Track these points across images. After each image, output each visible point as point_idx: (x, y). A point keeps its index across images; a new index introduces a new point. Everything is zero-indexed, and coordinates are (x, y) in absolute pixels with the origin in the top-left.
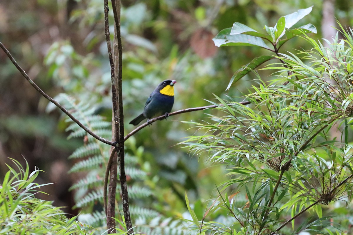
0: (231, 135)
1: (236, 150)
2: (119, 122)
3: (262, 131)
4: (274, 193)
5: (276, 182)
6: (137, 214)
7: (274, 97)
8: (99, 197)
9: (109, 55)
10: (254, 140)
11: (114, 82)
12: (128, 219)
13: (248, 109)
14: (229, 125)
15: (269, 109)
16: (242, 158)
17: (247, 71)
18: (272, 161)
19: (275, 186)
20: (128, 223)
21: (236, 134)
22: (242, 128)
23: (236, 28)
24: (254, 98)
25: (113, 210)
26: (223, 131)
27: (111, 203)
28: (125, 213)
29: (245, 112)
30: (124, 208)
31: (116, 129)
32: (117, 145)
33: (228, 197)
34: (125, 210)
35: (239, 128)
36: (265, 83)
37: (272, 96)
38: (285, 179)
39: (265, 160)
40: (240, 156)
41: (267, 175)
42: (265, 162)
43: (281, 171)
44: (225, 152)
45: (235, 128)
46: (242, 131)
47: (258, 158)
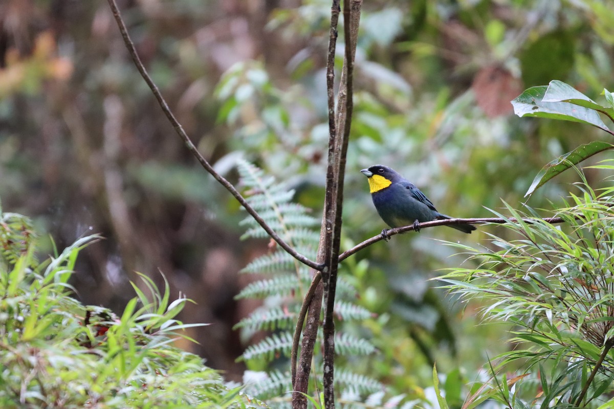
0: (524, 273)
1: (531, 301)
2: (333, 231)
3: (578, 275)
4: (588, 383)
5: (594, 364)
6: (347, 382)
7: (607, 218)
8: (284, 346)
9: (330, 112)
10: (563, 288)
11: (332, 161)
12: (330, 399)
13: (559, 233)
14: (522, 257)
15: (597, 237)
16: (540, 316)
17: (566, 165)
18: (591, 327)
19: (591, 371)
20: (329, 406)
21: (533, 273)
22: (544, 265)
23: (553, 89)
24: (572, 215)
25: (306, 378)
26: (511, 266)
27: (304, 366)
28: (326, 389)
29: (553, 238)
30: (324, 380)
31: (326, 241)
32: (326, 269)
33: (507, 381)
34: (326, 383)
35: (540, 264)
36: (595, 192)
37: (604, 216)
38: (611, 360)
39: (579, 325)
40: (536, 314)
41: (580, 351)
42: (578, 329)
43: (605, 347)
44: (511, 303)
45: (533, 263)
46: (544, 269)
47: (567, 320)
